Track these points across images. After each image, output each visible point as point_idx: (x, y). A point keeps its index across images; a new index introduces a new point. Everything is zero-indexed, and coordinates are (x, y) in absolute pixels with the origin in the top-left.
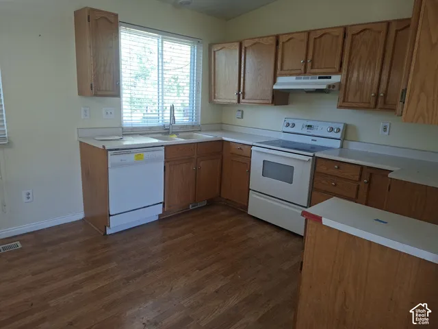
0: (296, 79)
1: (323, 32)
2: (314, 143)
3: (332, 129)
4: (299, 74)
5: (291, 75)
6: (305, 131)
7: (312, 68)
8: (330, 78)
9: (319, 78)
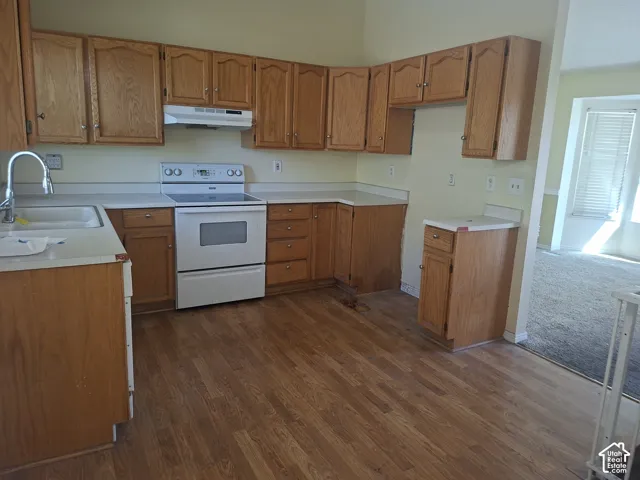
0: (196, 110)
1: (229, 57)
2: (213, 191)
3: (234, 173)
4: (200, 105)
5: (188, 104)
6: (199, 178)
7: (220, 99)
8: (240, 113)
9: (228, 112)
